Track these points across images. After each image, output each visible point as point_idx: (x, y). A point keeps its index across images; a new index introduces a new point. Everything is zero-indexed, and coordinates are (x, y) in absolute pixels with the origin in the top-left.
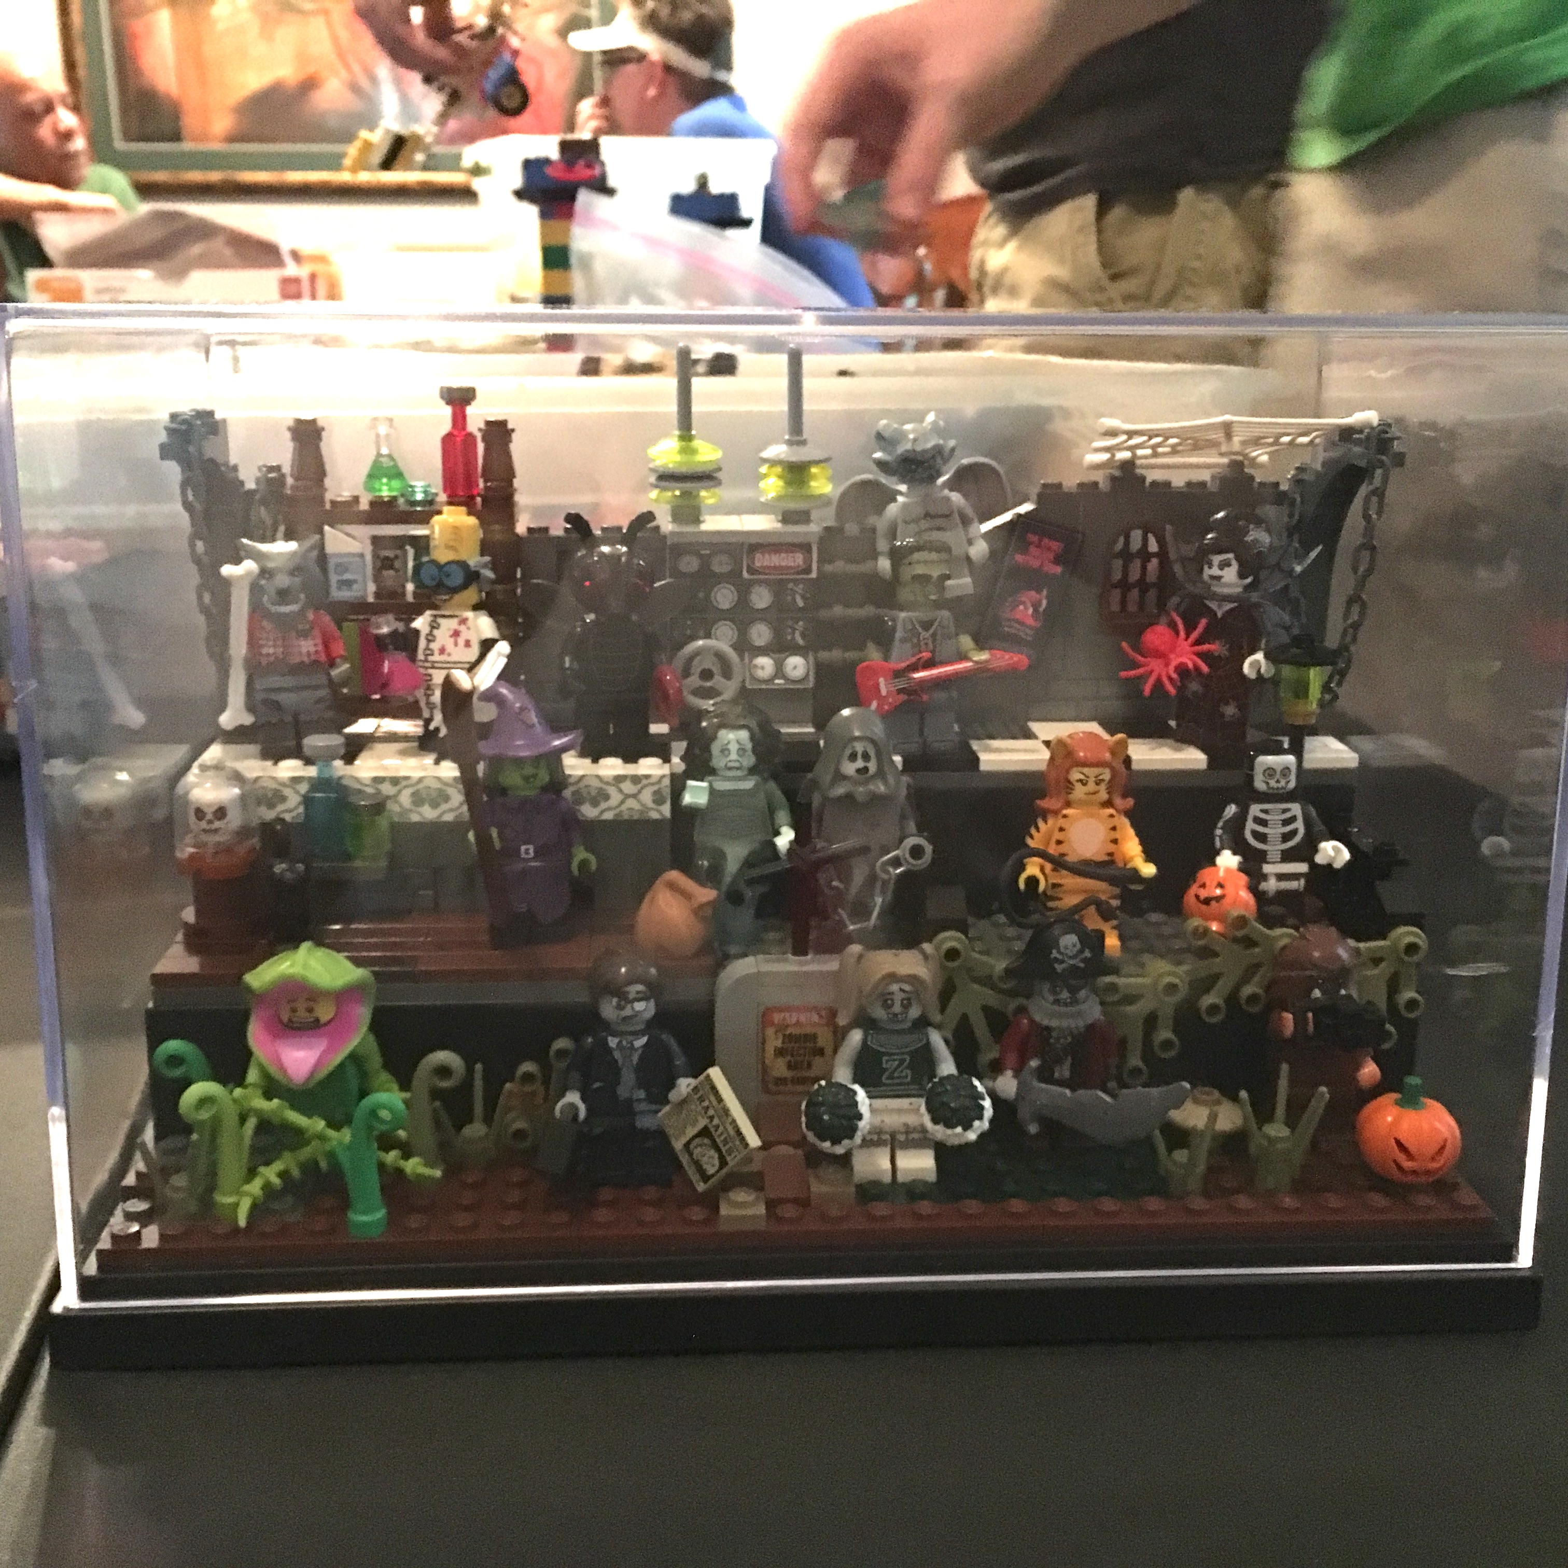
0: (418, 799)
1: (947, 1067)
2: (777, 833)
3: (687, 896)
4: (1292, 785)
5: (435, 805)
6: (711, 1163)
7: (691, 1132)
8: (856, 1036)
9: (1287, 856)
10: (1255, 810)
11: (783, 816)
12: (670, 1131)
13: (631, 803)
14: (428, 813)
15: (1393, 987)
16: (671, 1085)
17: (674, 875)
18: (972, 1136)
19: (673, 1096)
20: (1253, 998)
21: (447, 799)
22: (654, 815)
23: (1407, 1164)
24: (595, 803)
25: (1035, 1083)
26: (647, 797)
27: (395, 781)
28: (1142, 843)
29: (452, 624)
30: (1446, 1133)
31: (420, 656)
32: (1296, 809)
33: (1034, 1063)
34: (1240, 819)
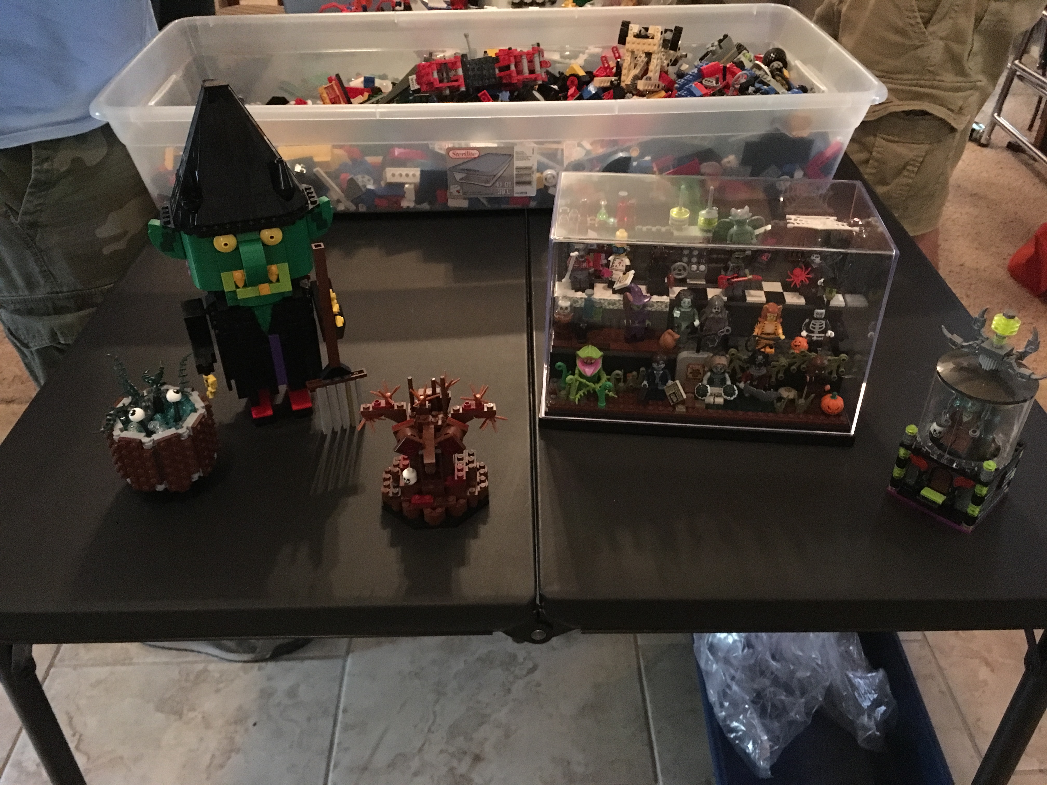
0: (609, 304)
1: (729, 383)
2: (695, 321)
3: (673, 336)
4: (823, 317)
5: (613, 305)
6: (675, 400)
7: (671, 392)
8: (709, 374)
9: (819, 332)
10: (813, 322)
11: (696, 317)
12: (666, 391)
13: (660, 308)
14: (611, 307)
15: (839, 367)
16: (667, 382)
17: (670, 331)
18: (732, 398)
19: (667, 384)
20: (804, 368)
21: (616, 304)
22: (665, 310)
23: (830, 411)
24: (650, 307)
25: (748, 386)
26: (663, 306)
27: (604, 299)
28: (783, 330)
29: (619, 261)
30: (840, 405)
31: (610, 266)
32: (823, 322)
33: (749, 382)
34: (809, 323)
